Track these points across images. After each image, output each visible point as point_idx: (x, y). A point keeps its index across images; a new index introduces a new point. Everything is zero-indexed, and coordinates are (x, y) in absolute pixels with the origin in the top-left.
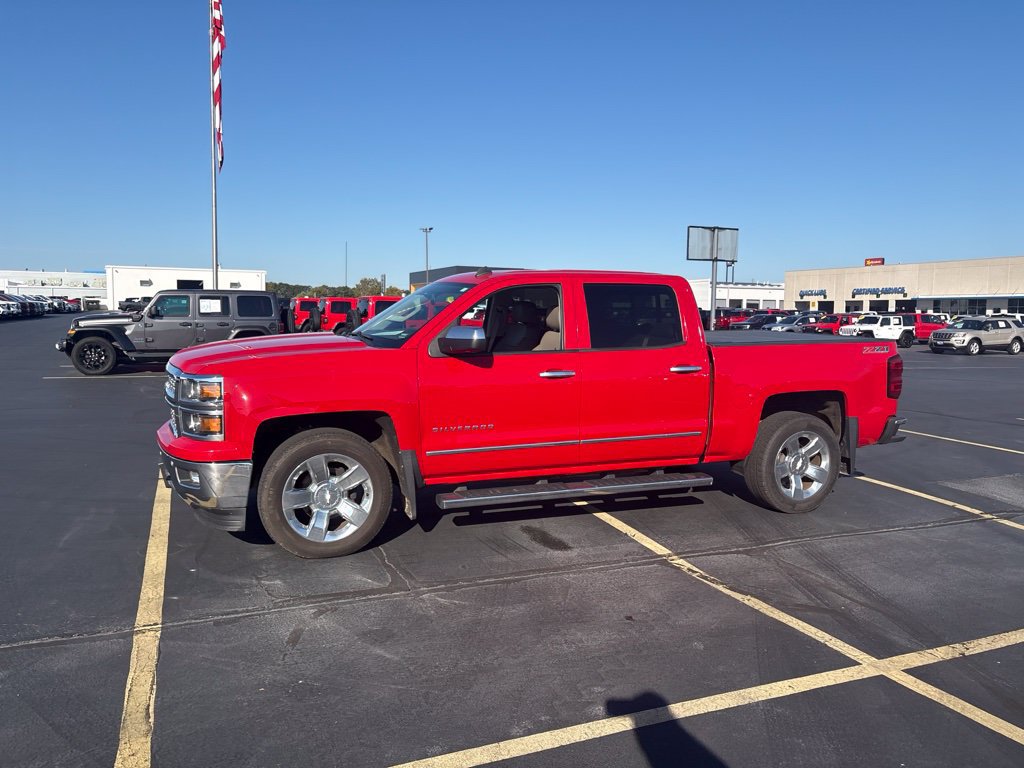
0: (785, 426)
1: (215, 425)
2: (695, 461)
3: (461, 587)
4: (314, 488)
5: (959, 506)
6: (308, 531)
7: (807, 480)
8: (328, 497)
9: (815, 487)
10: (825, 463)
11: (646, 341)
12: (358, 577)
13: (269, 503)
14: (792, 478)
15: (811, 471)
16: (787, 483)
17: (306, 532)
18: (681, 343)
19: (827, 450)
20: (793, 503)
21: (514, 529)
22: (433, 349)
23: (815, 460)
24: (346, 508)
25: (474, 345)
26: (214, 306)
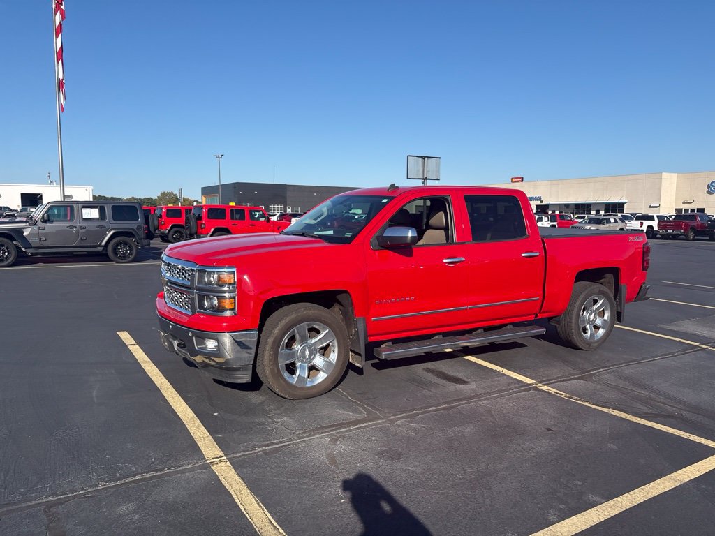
0: (586, 292)
1: (227, 304)
2: (531, 318)
3: (418, 414)
4: (297, 347)
5: (683, 341)
6: (296, 379)
7: (596, 327)
8: (307, 353)
9: (601, 331)
10: (607, 316)
11: (489, 236)
12: (341, 412)
13: (270, 361)
14: (588, 326)
15: (599, 322)
16: (585, 330)
17: (294, 380)
18: (526, 237)
19: (608, 307)
20: (589, 343)
21: (419, 368)
22: (373, 244)
23: (601, 314)
24: (319, 361)
25: (409, 240)
26: (94, 213)
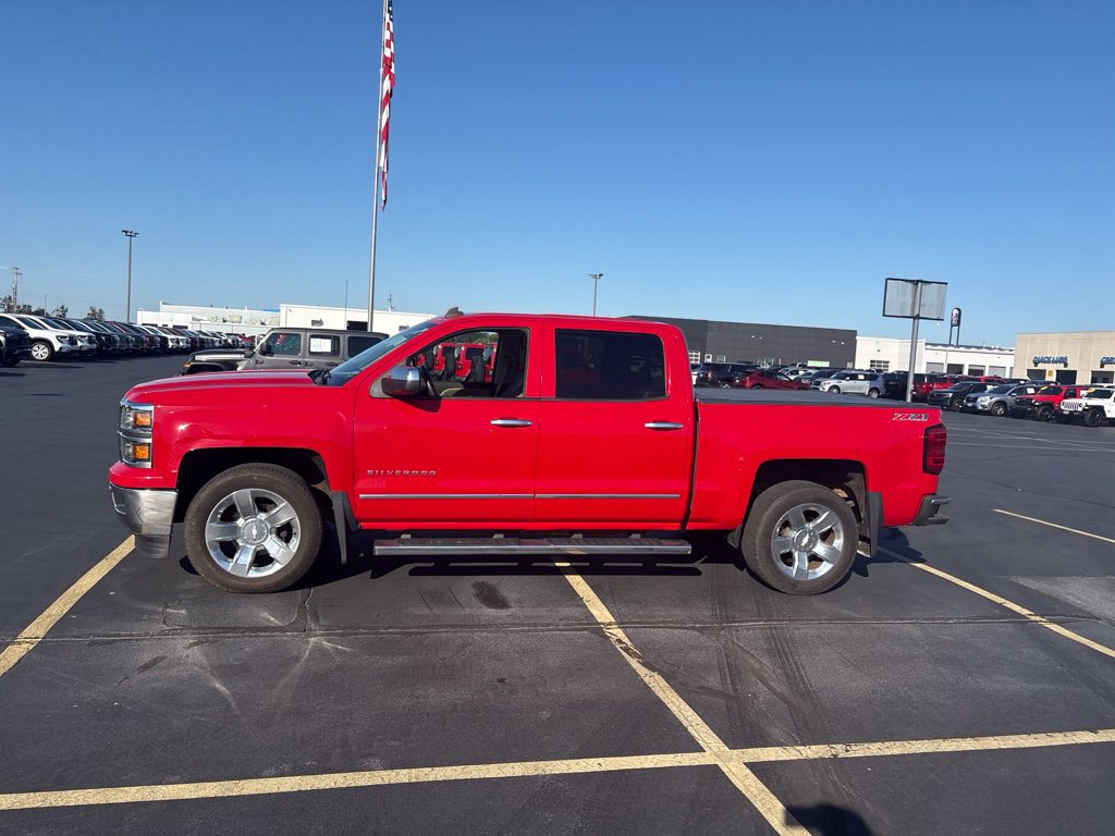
0: (785, 497)
1: (144, 453)
2: (675, 527)
3: (362, 634)
4: (240, 522)
5: (1009, 605)
6: (231, 565)
7: (815, 559)
8: (255, 532)
9: (824, 569)
10: (839, 543)
13: (191, 533)
14: (796, 554)
15: (820, 549)
16: (788, 558)
17: (229, 566)
18: (662, 398)
19: (840, 527)
20: (793, 583)
21: (466, 584)
22: (376, 390)
23: (826, 537)
24: (273, 546)
25: (408, 385)
26: (325, 346)
